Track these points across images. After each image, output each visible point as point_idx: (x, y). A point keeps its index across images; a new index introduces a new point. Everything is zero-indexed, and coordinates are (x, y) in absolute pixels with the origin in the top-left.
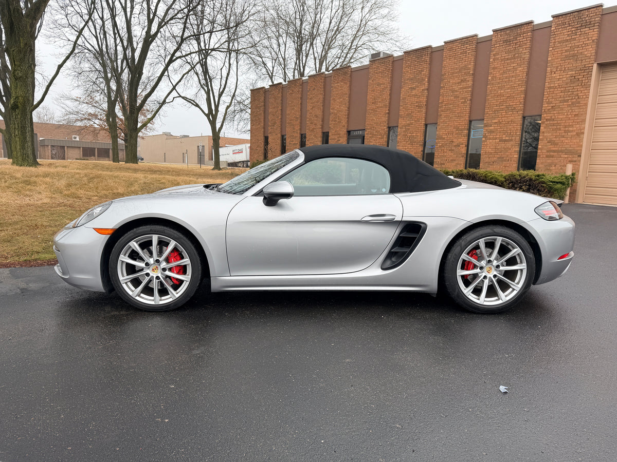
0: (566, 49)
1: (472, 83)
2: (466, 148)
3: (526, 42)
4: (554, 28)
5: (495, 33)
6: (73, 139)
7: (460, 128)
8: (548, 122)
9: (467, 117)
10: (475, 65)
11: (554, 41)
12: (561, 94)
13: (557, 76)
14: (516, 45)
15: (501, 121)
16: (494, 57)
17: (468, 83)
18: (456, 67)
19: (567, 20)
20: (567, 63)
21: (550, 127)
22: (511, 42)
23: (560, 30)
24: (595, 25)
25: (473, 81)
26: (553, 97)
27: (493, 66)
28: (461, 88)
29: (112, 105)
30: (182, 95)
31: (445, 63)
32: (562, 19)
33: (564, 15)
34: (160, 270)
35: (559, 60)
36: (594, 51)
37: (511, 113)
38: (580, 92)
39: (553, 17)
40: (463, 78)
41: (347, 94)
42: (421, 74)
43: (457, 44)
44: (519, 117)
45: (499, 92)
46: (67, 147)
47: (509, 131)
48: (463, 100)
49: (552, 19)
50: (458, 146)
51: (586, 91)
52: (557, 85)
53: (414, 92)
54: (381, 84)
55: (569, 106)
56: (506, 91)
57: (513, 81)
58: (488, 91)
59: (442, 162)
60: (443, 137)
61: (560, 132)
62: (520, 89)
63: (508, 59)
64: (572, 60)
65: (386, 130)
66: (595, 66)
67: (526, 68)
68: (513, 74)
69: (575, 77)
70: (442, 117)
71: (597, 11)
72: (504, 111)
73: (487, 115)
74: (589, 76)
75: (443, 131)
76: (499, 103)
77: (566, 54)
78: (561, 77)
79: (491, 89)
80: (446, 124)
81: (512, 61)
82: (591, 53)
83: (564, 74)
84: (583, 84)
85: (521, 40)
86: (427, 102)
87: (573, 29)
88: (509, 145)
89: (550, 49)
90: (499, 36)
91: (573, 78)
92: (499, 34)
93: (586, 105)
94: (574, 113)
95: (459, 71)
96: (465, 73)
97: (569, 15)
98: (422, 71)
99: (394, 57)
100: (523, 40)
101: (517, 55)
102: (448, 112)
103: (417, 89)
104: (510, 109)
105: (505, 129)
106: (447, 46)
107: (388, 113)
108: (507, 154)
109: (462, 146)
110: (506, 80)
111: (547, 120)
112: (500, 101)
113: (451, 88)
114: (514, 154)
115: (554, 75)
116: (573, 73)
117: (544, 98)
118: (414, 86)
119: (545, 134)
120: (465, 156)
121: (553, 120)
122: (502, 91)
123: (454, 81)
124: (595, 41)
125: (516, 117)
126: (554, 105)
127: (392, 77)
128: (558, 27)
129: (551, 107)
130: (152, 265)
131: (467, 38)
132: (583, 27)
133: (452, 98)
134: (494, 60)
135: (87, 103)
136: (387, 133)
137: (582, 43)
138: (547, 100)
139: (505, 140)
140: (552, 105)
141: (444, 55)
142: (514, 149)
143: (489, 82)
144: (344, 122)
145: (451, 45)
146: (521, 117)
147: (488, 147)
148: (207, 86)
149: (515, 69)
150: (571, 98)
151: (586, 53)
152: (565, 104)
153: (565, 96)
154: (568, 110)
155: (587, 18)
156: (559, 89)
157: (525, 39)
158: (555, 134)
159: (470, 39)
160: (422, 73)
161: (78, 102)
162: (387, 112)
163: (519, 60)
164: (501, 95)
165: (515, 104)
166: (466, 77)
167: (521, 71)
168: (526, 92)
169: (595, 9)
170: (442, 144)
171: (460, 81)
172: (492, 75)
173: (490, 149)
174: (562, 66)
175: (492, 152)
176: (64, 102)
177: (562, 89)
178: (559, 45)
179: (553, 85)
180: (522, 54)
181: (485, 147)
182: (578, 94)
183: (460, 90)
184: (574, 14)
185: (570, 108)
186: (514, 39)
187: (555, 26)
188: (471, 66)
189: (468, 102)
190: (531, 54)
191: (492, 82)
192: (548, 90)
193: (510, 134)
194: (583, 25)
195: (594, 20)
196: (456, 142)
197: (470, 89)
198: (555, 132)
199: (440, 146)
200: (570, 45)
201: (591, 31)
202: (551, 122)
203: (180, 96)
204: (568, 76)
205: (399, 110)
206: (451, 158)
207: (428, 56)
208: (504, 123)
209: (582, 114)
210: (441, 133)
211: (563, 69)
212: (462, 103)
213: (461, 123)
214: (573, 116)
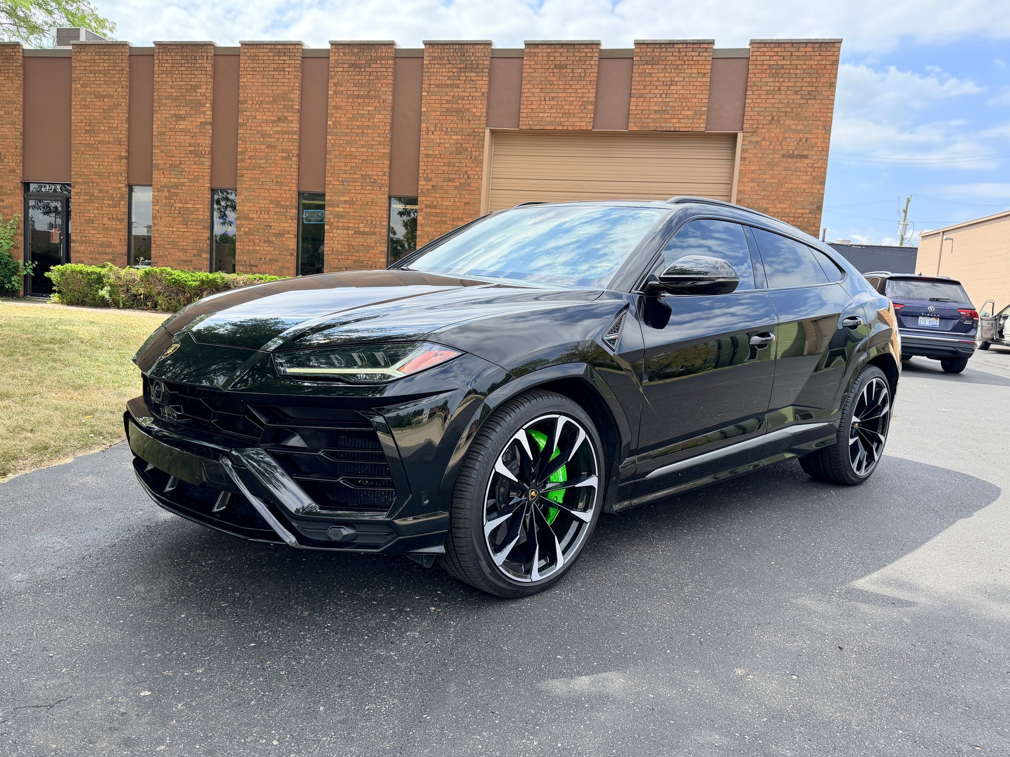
0: (446, 98)
1: (298, 126)
2: (296, 240)
3: (386, 74)
4: (428, 62)
5: (334, 47)
7: (282, 203)
8: (429, 210)
9: (295, 185)
10: (302, 95)
11: (428, 82)
12: (444, 168)
13: (436, 137)
14: (370, 75)
15: (354, 199)
16: (334, 88)
17: (291, 125)
18: (267, 92)
19: (445, 54)
20: (449, 121)
21: (432, 218)
22: (363, 70)
23: (437, 66)
24: (485, 70)
25: (301, 122)
26: (432, 171)
27: (334, 104)
28: (278, 132)
31: (245, 80)
32: (439, 50)
33: (441, 44)
35: (438, 113)
36: (485, 110)
37: (370, 188)
38: (469, 169)
39: (426, 43)
40: (280, 114)
41: (14, 102)
42: (195, 92)
43: (265, 50)
44: (384, 197)
45: (348, 149)
47: (369, 218)
48: (284, 155)
49: (423, 47)
50: (281, 235)
51: (477, 169)
52: (437, 153)
53: (183, 125)
54: (104, 97)
55: (456, 188)
56: (360, 150)
57: (370, 135)
58: (328, 145)
59: (252, 262)
60: (251, 216)
61: (447, 226)
62: (383, 151)
63: (358, 96)
64: (456, 118)
65: (125, 190)
66: (487, 132)
67: (389, 117)
68: (368, 124)
69: (461, 144)
70: (246, 179)
71: (485, 50)
72: (359, 184)
73: (330, 186)
74: (480, 146)
75: (250, 205)
76: (348, 168)
77: (447, 106)
78: (443, 141)
79: (332, 142)
80: (254, 194)
81: (366, 100)
82: (482, 113)
83: (446, 137)
84: (473, 157)
85: (378, 70)
86: (212, 146)
87: (455, 70)
88: (371, 240)
89: (424, 94)
90: (342, 54)
91: (459, 145)
92: (341, 50)
93: (479, 189)
94: (464, 200)
95: (273, 101)
96: (285, 106)
97: (448, 47)
98: (198, 87)
99: (131, 48)
100: (382, 70)
101: (373, 93)
102: (254, 172)
103: (190, 119)
104: (368, 180)
105: (362, 214)
106: (245, 50)
107: (127, 158)
108: (368, 255)
109: (288, 236)
110: (358, 131)
111: (427, 206)
112: (350, 165)
113: (259, 128)
114: (379, 256)
115: (432, 137)
116: (459, 137)
117: (420, 171)
118: (182, 112)
119: (426, 229)
120: (295, 254)
121: (436, 207)
122: (352, 149)
123: (265, 117)
124: (486, 94)
125: (380, 196)
126: (434, 184)
127: (130, 87)
128: (433, 62)
129: (430, 187)
131: (284, 44)
132: (468, 70)
133: (262, 147)
134: (335, 92)
136: (127, 196)
137: (468, 94)
138: (425, 175)
139: (364, 232)
140: (431, 183)
141: (242, 65)
142: (380, 248)
143: (329, 130)
144: (13, 162)
145: (254, 50)
146: (386, 197)
147: (336, 242)
149: (371, 115)
150: (458, 176)
151: (474, 110)
152: (450, 184)
153: (450, 172)
154: (456, 195)
155: (473, 58)
156: (440, 160)
157: (385, 70)
158: (439, 229)
159: (289, 47)
160: (198, 91)
162: (124, 154)
163: (377, 101)
164: (351, 156)
165: (375, 173)
166: (286, 114)
167: (382, 119)
168: (391, 157)
169: (483, 46)
170: (249, 229)
171: (276, 118)
172: (333, 119)
173: (340, 246)
174: (442, 124)
175: (344, 250)
177: (445, 161)
178: (436, 90)
179: (430, 152)
180: (381, 93)
181: (331, 242)
182: (467, 172)
183: (277, 136)
184: (455, 47)
185: (457, 192)
186: (367, 66)
187: (429, 58)
188: (295, 95)
189: (294, 159)
190: (394, 96)
191: (334, 130)
192: (425, 160)
193: (371, 223)
194: (468, 66)
195: (481, 62)
196: (277, 227)
197: (295, 137)
198: (438, 225)
199: (245, 233)
200: (452, 94)
201: (479, 78)
202: (433, 210)
204: (452, 141)
205: (152, 154)
206: (270, 256)
207: (208, 61)
208: (360, 203)
209: (474, 203)
210: (246, 208)
211: (445, 129)
212: (283, 158)
213: (285, 195)
214: (463, 204)
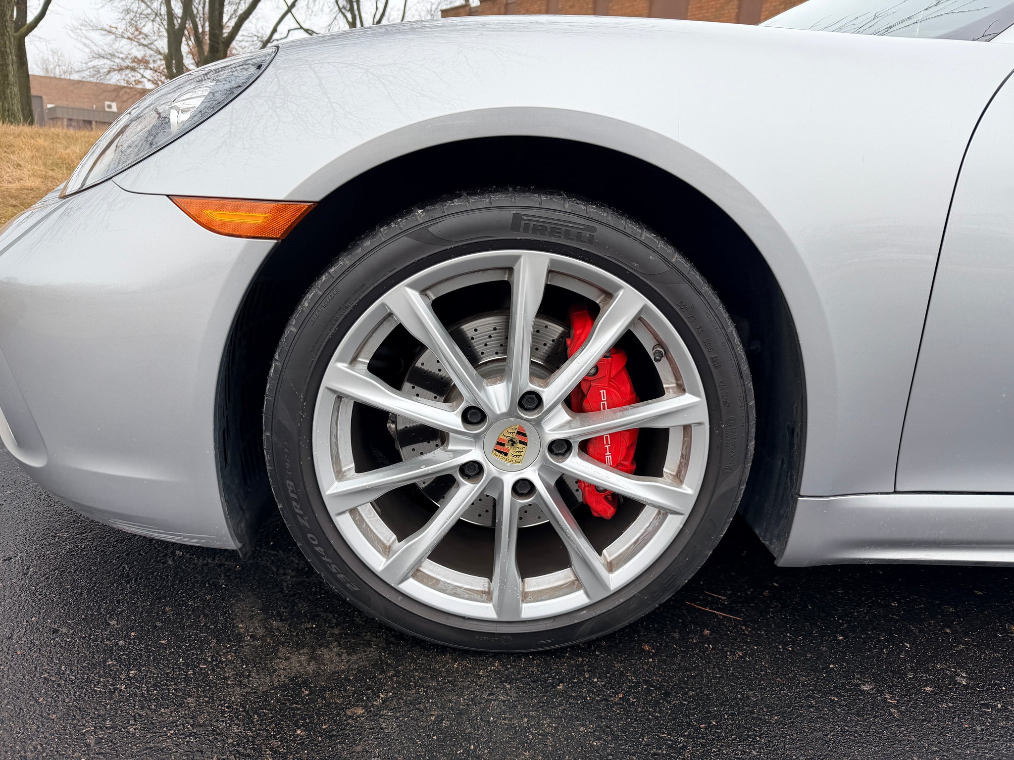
6: (107, 109)
29: (175, 38)
30: (305, 26)
34: (536, 450)
46: (96, 122)
130: (499, 418)
135: (129, 38)
148: (351, 10)
161: (113, 36)
176: (88, 34)
203: (301, 28)
